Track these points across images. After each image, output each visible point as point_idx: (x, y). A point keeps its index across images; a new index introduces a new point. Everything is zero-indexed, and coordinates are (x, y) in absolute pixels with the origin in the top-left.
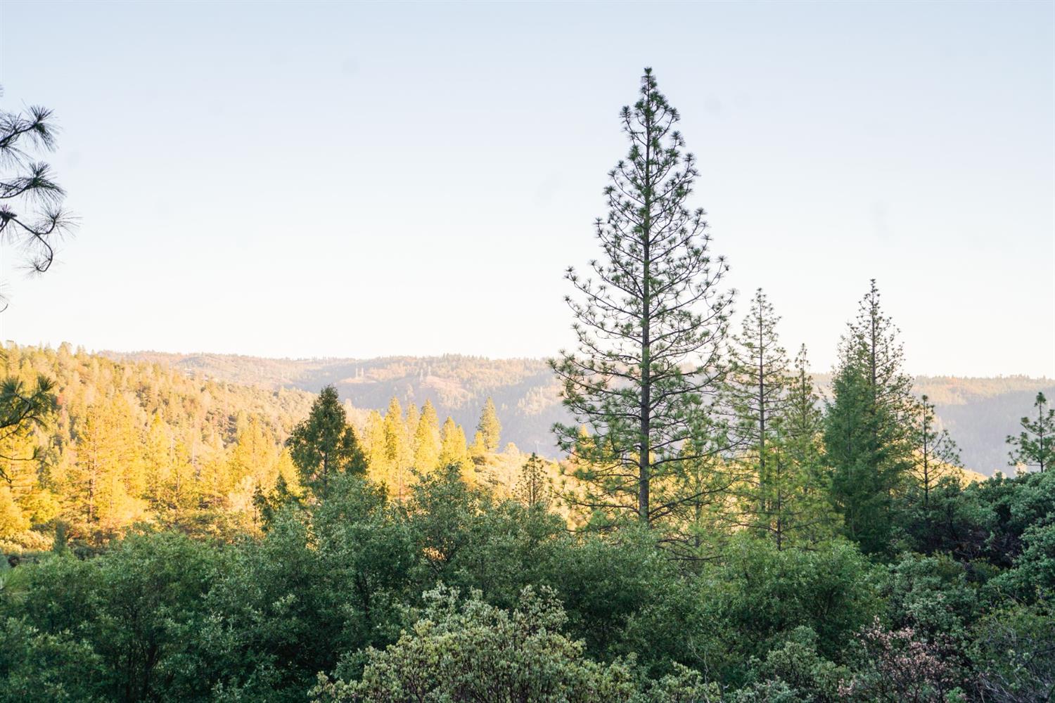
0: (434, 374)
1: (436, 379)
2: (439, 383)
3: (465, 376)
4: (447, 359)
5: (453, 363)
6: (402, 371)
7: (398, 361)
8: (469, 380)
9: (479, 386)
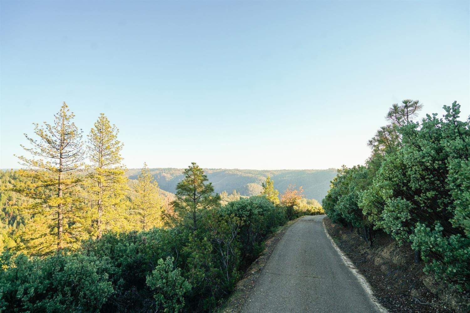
0: (165, 173)
1: (165, 174)
2: (165, 175)
3: (172, 173)
4: (168, 169)
5: (170, 169)
6: (158, 172)
7: (157, 169)
8: (172, 174)
9: (174, 175)
